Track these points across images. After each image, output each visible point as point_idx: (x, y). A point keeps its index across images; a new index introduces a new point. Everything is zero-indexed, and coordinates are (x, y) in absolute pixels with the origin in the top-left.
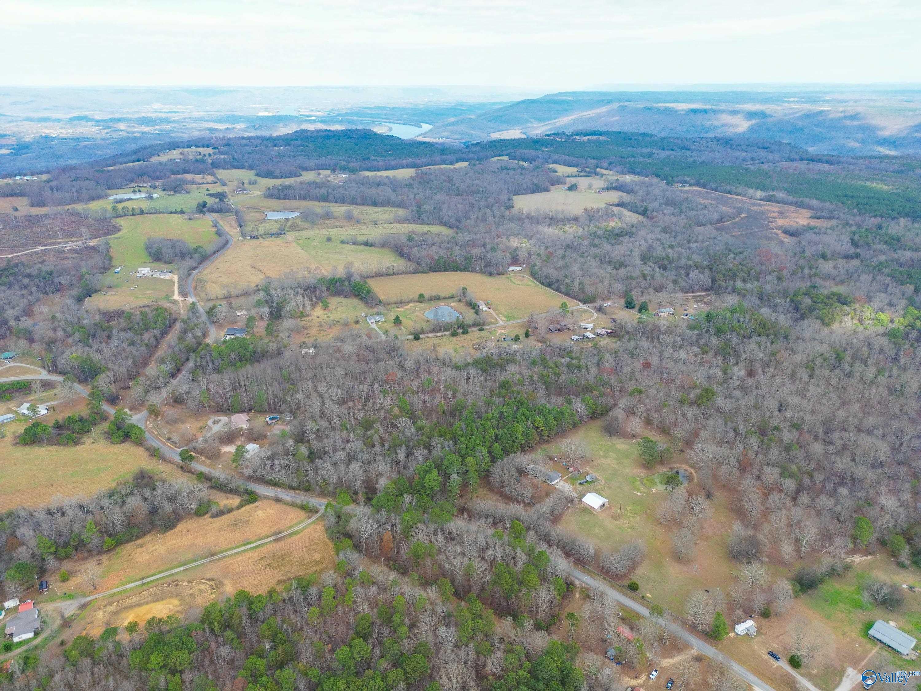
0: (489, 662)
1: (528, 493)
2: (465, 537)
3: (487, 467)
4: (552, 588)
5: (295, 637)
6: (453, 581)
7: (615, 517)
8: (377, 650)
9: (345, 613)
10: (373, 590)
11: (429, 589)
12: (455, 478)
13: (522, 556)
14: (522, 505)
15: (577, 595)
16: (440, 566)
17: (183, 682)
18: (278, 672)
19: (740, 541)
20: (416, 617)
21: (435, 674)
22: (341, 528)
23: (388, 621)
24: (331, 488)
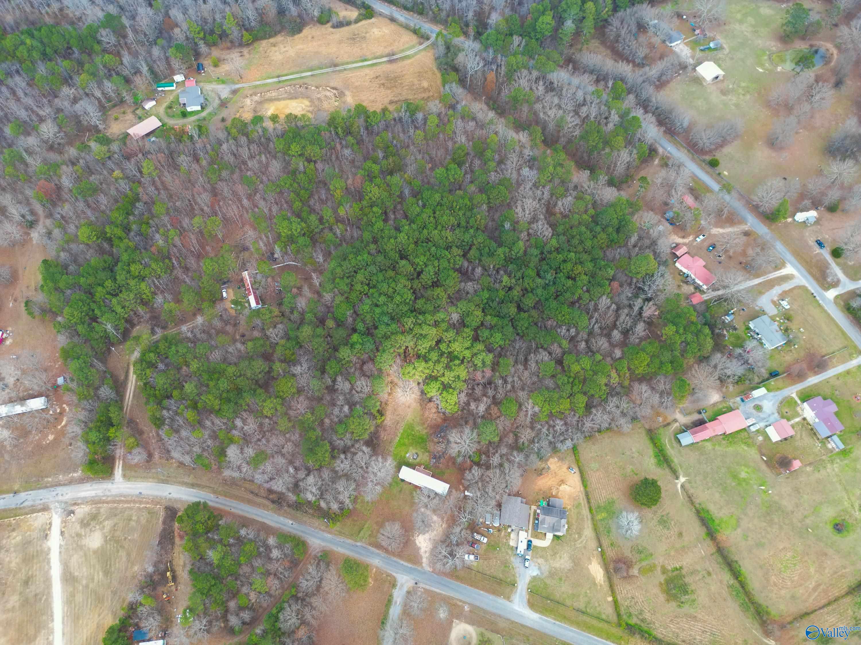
0: (560, 203)
1: (642, 52)
2: (565, 90)
3: (606, 16)
4: (635, 151)
5: (403, 152)
6: (544, 129)
7: (724, 92)
8: (469, 176)
9: (445, 141)
10: (472, 124)
11: (521, 134)
12: (569, 25)
13: (615, 118)
14: (631, 65)
15: (656, 162)
16: (535, 114)
17: (316, 169)
18: (389, 177)
19: (846, 137)
20: (505, 155)
21: (512, 204)
22: (449, 60)
23: (481, 154)
24: (443, 14)
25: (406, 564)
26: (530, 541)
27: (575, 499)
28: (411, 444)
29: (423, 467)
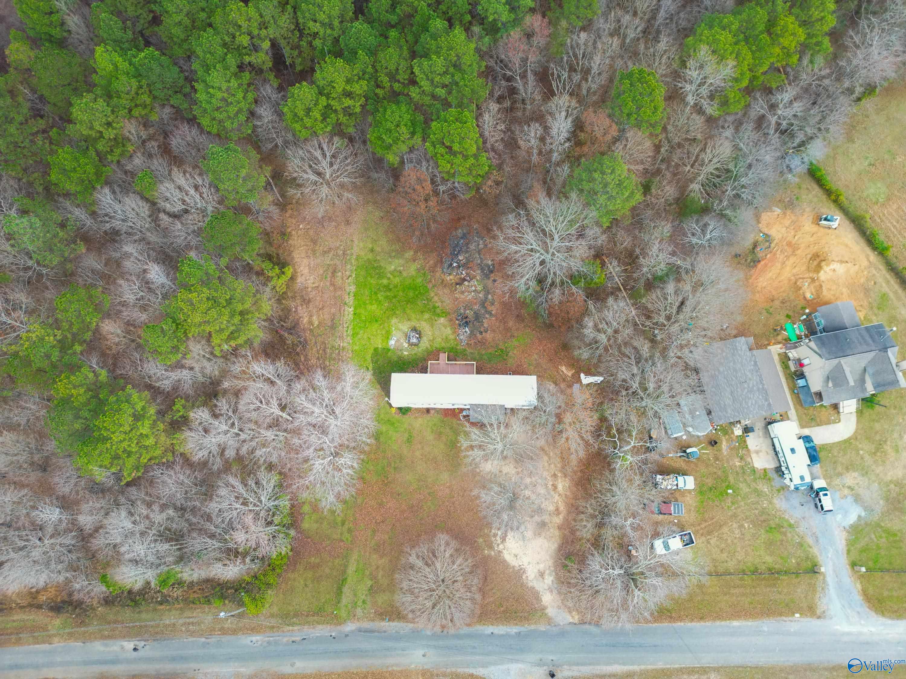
25: (500, 629)
26: (807, 439)
27: (867, 291)
28: (392, 311)
29: (443, 357)
